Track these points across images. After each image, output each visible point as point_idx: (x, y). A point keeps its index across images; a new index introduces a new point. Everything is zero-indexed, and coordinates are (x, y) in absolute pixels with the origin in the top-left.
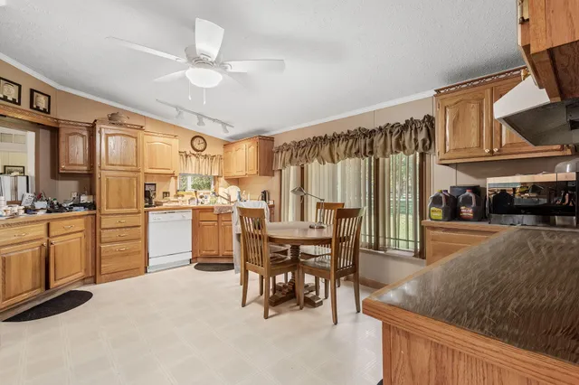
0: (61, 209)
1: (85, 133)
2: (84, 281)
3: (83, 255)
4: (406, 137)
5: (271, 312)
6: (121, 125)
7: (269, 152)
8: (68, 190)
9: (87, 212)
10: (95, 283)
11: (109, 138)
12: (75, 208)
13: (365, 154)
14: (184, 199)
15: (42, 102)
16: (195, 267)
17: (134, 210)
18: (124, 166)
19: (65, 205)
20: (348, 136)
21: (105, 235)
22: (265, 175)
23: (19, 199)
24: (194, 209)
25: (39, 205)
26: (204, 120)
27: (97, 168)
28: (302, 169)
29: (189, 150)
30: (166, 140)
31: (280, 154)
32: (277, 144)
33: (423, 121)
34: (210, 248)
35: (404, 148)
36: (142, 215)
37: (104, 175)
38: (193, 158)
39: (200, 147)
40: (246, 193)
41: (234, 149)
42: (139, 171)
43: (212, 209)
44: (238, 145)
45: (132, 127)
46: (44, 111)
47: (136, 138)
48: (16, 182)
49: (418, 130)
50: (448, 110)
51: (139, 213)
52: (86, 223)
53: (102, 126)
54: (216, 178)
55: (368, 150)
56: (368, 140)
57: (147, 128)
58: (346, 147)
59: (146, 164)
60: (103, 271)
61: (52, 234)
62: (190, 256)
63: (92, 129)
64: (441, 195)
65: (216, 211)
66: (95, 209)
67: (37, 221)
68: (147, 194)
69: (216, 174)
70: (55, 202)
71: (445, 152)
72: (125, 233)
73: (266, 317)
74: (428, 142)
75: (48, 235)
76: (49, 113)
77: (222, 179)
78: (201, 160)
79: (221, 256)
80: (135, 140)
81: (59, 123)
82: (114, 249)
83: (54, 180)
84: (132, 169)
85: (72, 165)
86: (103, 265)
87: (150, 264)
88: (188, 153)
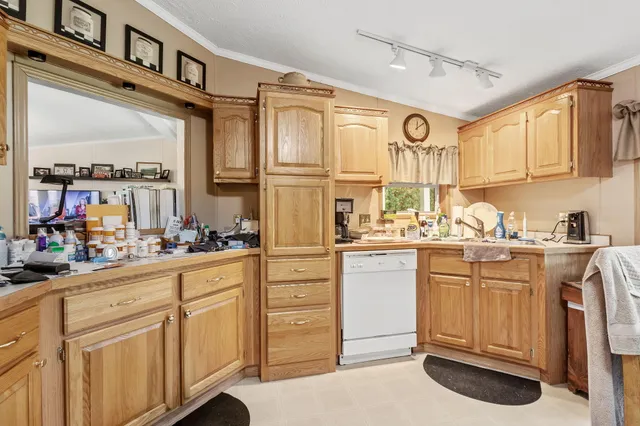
2: (244, 373)
6: (298, 89)
9: (246, 252)
10: (260, 379)
11: (280, 115)
12: (231, 243)
14: (393, 226)
15: (194, 73)
16: (425, 364)
17: (319, 249)
21: (274, 293)
22: (591, 175)
23: (162, 226)
24: (420, 249)
25: (185, 235)
27: (262, 171)
29: (401, 140)
30: (368, 120)
34: (455, 329)
36: (332, 258)
37: (271, 184)
38: (408, 154)
39: (419, 134)
40: (519, 218)
42: (326, 176)
43: (459, 251)
44: (504, 118)
45: (316, 92)
46: (197, 87)
47: (322, 112)
48: (158, 199)
51: (326, 254)
52: (245, 271)
53: (269, 94)
54: (442, 191)
59: (338, 166)
60: (272, 361)
61: (186, 295)
62: (412, 341)
65: (469, 256)
66: (258, 245)
68: (340, 219)
69: (446, 181)
70: (206, 231)
72: (304, 292)
75: (180, 299)
77: (456, 192)
78: (421, 157)
79: (477, 350)
80: (319, 116)
81: (211, 102)
82: (287, 320)
83: (211, 196)
84: (316, 172)
85: (230, 169)
86: (270, 349)
87: (346, 352)
88: (400, 145)
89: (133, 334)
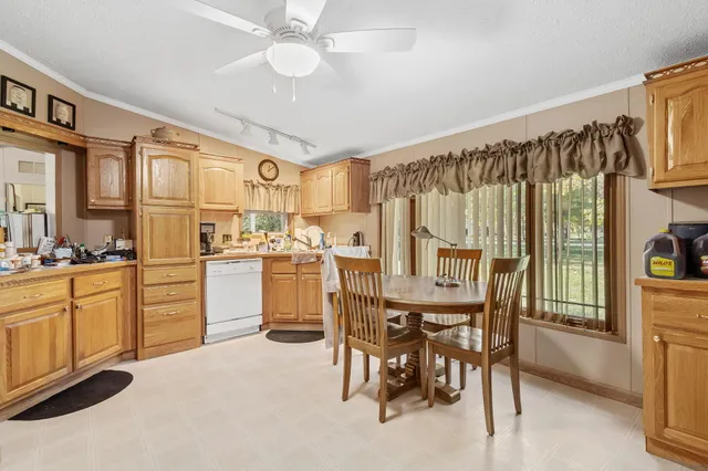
0: (89, 258)
1: (122, 155)
2: (121, 357)
3: (120, 322)
4: (585, 150)
5: (389, 413)
6: (169, 143)
7: (365, 180)
8: (99, 233)
9: (124, 263)
10: (136, 358)
11: (154, 161)
12: (108, 257)
13: (514, 178)
14: (250, 243)
15: (64, 114)
16: (268, 336)
17: (188, 259)
18: (173, 199)
19: (96, 253)
20: (485, 154)
21: (149, 294)
22: (359, 211)
23: (35, 245)
24: (265, 258)
25: (62, 253)
26: (278, 137)
27: (138, 202)
28: (413, 201)
29: (256, 178)
30: (227, 165)
31: (379, 182)
32: (375, 168)
33: (615, 126)
34: (287, 309)
35: (581, 166)
36: (197, 266)
37: (145, 212)
38: (262, 190)
39: (270, 175)
40: (332, 236)
41: (315, 177)
42: (192, 207)
43: (288, 258)
44: (322, 172)
45: (183, 146)
46: (67, 126)
47: (189, 161)
48: (30, 222)
49: (606, 140)
50: (671, 103)
51: (193, 263)
52: (123, 278)
53: (144, 145)
54: (290, 217)
55: (519, 172)
56: (519, 159)
57: (203, 148)
58: (483, 169)
59: (202, 199)
60: (147, 343)
61: (77, 294)
62: (259, 321)
63: (130, 150)
64: (670, 237)
65: (295, 260)
66: (135, 258)
67: (58, 276)
68: (204, 238)
69: (291, 210)
70: (82, 249)
71: (666, 170)
72: (174, 291)
73: (383, 419)
74: (624, 157)
75: (73, 297)
76: (73, 128)
77: (299, 219)
78: (272, 192)
79: (301, 320)
80: (187, 164)
81: (86, 142)
82: (160, 312)
83: (81, 220)
84: (183, 204)
85: (105, 198)
86: (146, 335)
87: (209, 333)
88: (255, 183)
89: (38, 319)
